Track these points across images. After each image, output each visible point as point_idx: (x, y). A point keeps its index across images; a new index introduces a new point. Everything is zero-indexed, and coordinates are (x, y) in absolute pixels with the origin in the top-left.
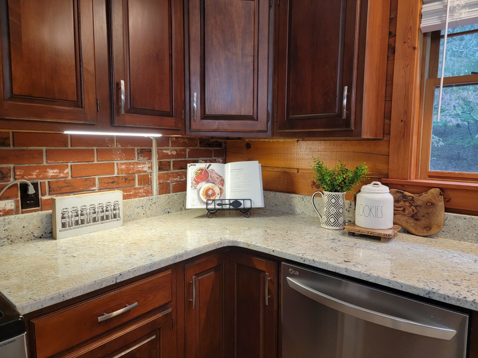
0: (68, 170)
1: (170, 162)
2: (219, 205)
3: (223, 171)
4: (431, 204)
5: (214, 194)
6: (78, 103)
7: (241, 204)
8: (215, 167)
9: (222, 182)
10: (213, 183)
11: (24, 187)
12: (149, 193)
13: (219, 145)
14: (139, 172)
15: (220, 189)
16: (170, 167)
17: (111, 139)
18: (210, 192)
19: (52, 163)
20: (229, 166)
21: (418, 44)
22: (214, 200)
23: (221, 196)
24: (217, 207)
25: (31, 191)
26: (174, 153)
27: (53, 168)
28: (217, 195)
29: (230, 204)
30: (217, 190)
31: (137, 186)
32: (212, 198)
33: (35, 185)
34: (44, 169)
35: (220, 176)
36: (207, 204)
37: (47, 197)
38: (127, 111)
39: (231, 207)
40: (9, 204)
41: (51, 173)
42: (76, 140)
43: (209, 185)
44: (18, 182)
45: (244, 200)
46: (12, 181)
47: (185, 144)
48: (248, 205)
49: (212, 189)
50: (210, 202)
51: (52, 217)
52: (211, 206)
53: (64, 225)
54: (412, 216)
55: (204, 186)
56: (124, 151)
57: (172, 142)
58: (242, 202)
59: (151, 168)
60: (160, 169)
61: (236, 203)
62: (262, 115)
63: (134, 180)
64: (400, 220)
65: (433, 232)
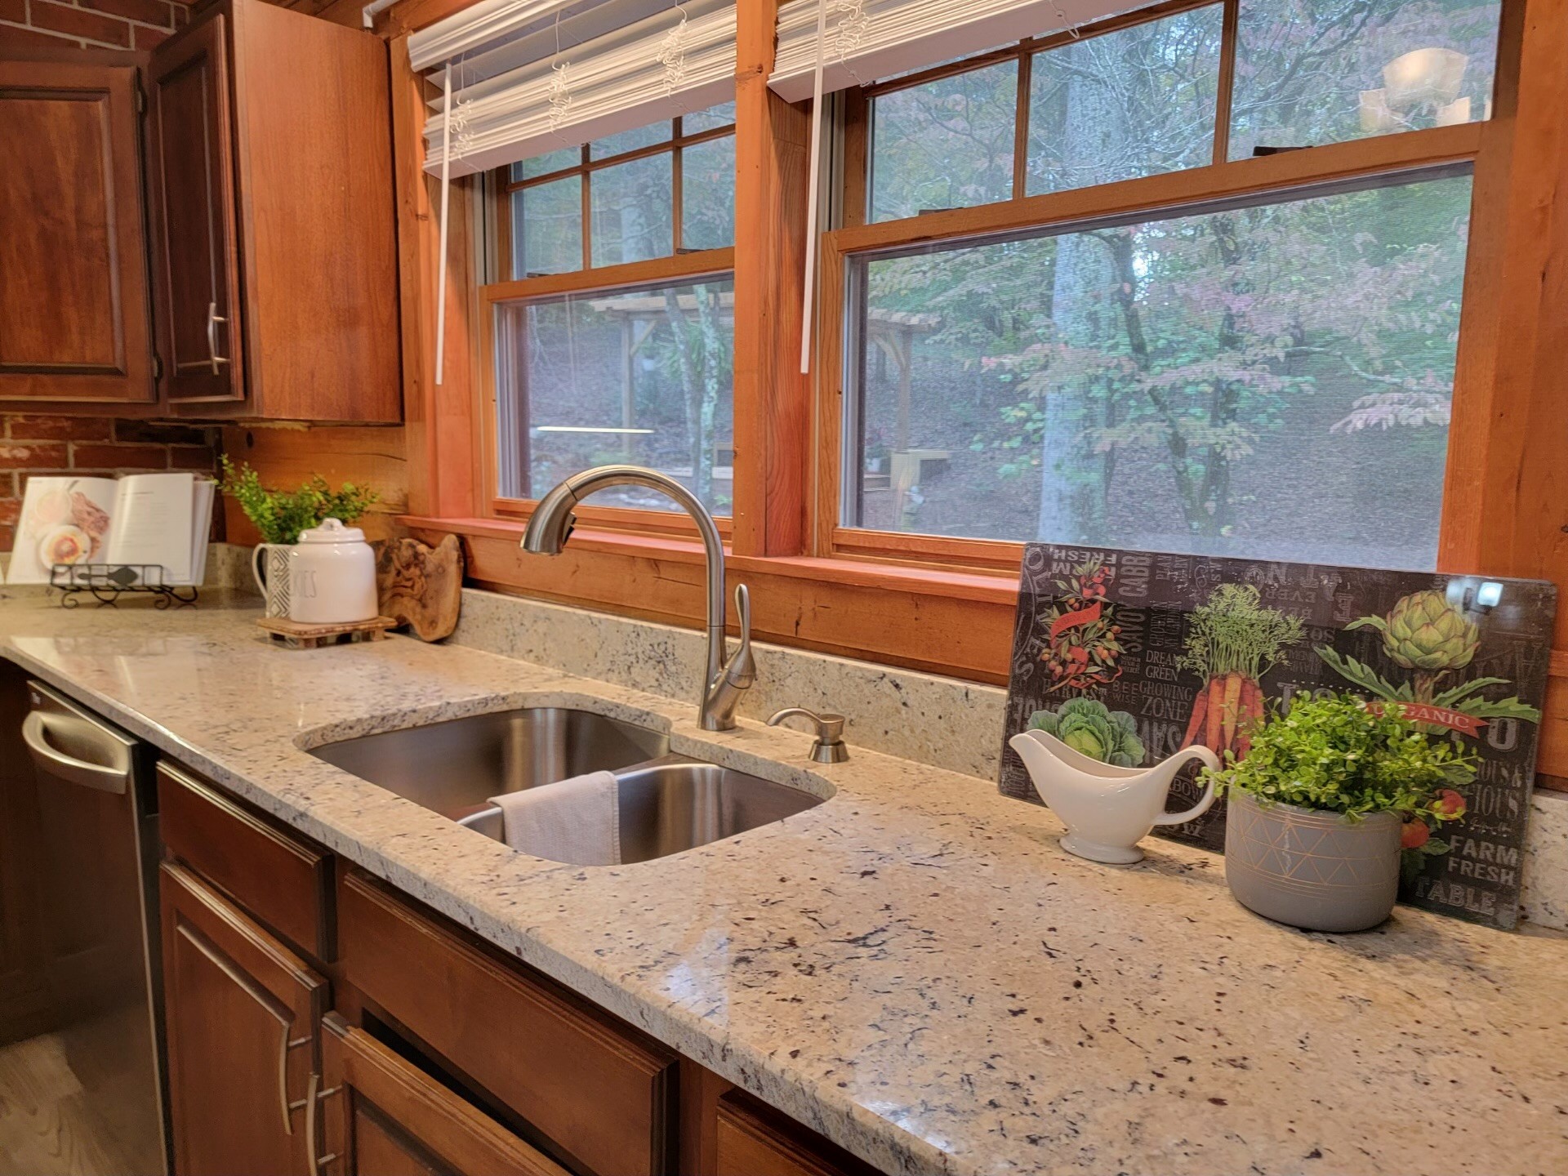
1: (9, 476)
2: (82, 576)
3: (111, 498)
5: (73, 551)
7: (134, 576)
9: (102, 523)
10: (77, 526)
13: (197, 437)
15: (93, 540)
16: (11, 487)
18: (66, 547)
20: (131, 485)
21: (428, 208)
22: (70, 567)
23: (91, 557)
24: (78, 581)
26: (24, 454)
28: (81, 553)
29: (110, 576)
30: (83, 542)
32: (68, 561)
35: (98, 510)
36: (54, 574)
39: (112, 583)
43: (66, 530)
45: (144, 566)
47: (59, 433)
48: (154, 579)
49: (72, 540)
50: (61, 570)
52: (64, 580)
54: (420, 600)
57: (13, 427)
58: (138, 571)
61: (125, 575)
64: (408, 608)
65: (440, 632)
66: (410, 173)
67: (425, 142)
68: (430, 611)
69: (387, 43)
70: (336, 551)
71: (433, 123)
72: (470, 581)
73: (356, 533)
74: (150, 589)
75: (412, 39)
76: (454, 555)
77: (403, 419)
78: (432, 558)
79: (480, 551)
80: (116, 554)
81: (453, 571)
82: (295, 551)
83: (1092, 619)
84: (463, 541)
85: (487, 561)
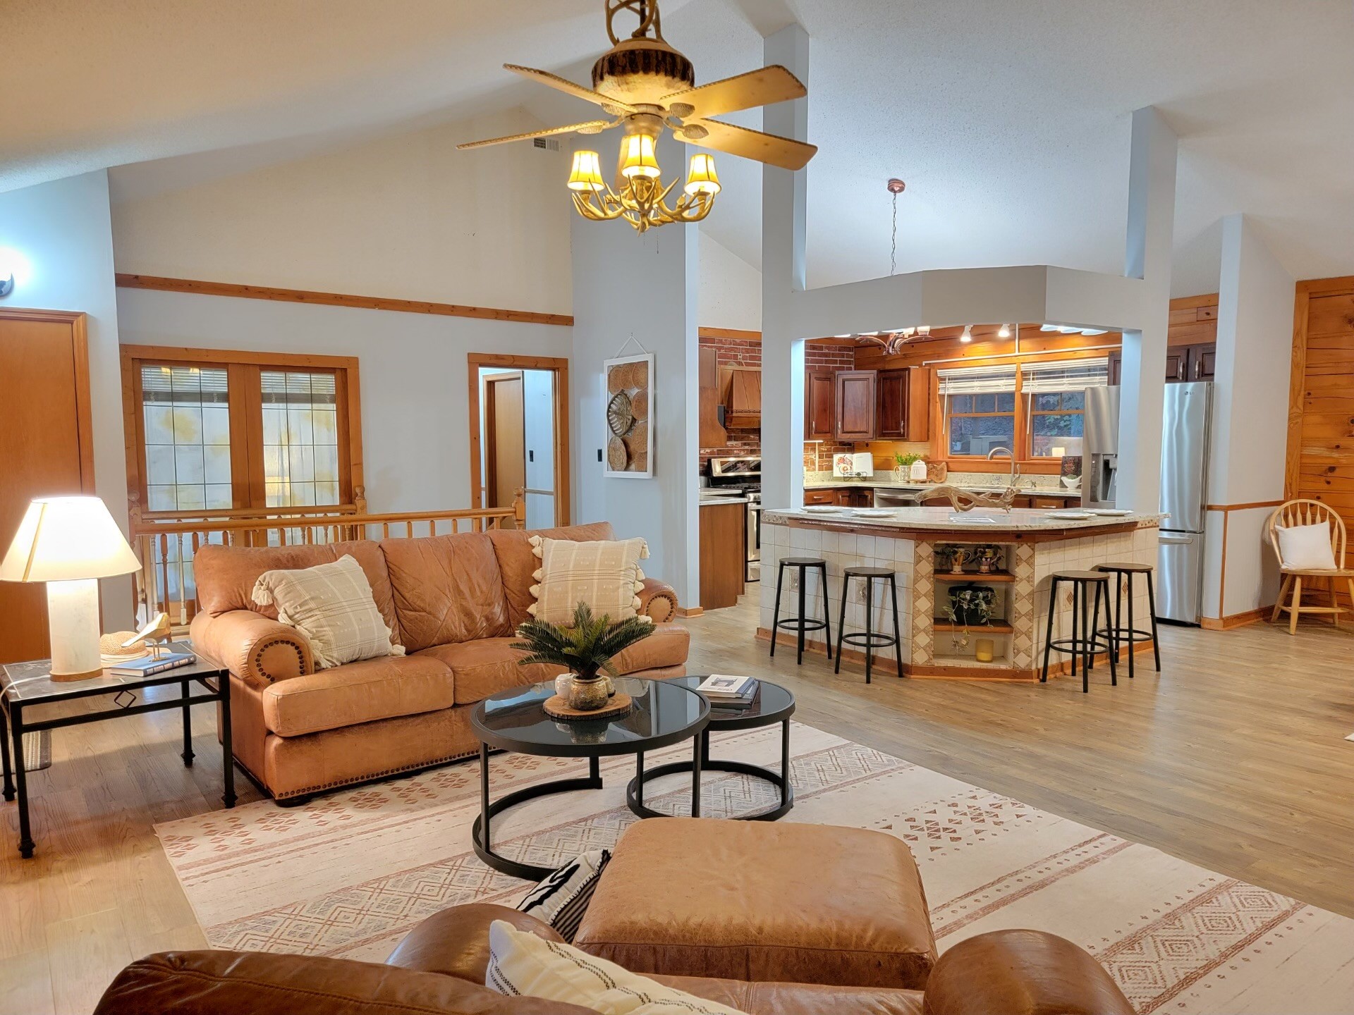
3: (852, 458)
4: (942, 469)
8: (848, 456)
9: (852, 464)
10: (847, 462)
12: (814, 470)
13: (849, 444)
20: (856, 455)
21: (938, 400)
23: (851, 470)
26: (827, 450)
30: (849, 468)
39: (857, 476)
43: (845, 465)
48: (864, 475)
52: (846, 475)
54: (936, 475)
55: (842, 465)
59: (815, 456)
60: (819, 458)
61: (859, 474)
62: (871, 431)
64: (932, 477)
65: (942, 480)
66: (936, 394)
67: (939, 389)
68: (940, 477)
69: (929, 370)
70: (921, 466)
71: (941, 386)
72: (948, 471)
73: (923, 463)
74: (863, 477)
75: (938, 371)
76: (946, 466)
77: (928, 438)
78: (939, 467)
79: (950, 464)
80: (855, 470)
81: (946, 468)
82: (912, 466)
83: (1071, 465)
84: (947, 463)
85: (952, 466)
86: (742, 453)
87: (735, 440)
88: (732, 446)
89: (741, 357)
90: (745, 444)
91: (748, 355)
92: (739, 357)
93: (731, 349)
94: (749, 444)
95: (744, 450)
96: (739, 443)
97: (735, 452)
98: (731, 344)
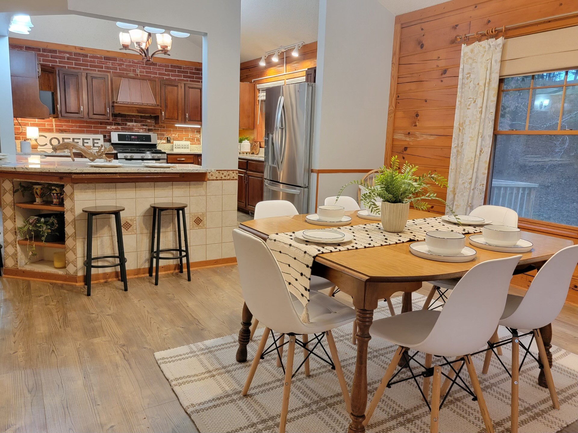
0: (177, 135)
6: (178, 119)
11: (168, 138)
14: (196, 137)
17: (188, 127)
19: (174, 133)
21: (258, 103)
25: (169, 139)
27: (174, 134)
31: (196, 141)
33: (170, 138)
34: (172, 134)
37: (172, 141)
38: (188, 121)
40: (165, 141)
41: (173, 135)
42: (180, 128)
44: (167, 137)
46: (165, 136)
51: (173, 146)
53: (175, 148)
56: (192, 131)
59: (200, 136)
63: (195, 139)
65: (257, 153)
66: (256, 100)
68: (256, 151)
69: (255, 84)
70: (246, 143)
71: (258, 95)
72: (260, 147)
73: (249, 142)
75: (257, 85)
76: (259, 144)
77: (254, 128)
78: (257, 145)
79: (262, 144)
82: (242, 143)
84: (260, 142)
86: (141, 130)
87: (135, 122)
88: (133, 126)
89: (139, 71)
90: (144, 125)
91: (145, 70)
92: (137, 71)
93: (131, 66)
94: (146, 125)
95: (143, 129)
96: (139, 124)
97: (136, 129)
98: (130, 62)
